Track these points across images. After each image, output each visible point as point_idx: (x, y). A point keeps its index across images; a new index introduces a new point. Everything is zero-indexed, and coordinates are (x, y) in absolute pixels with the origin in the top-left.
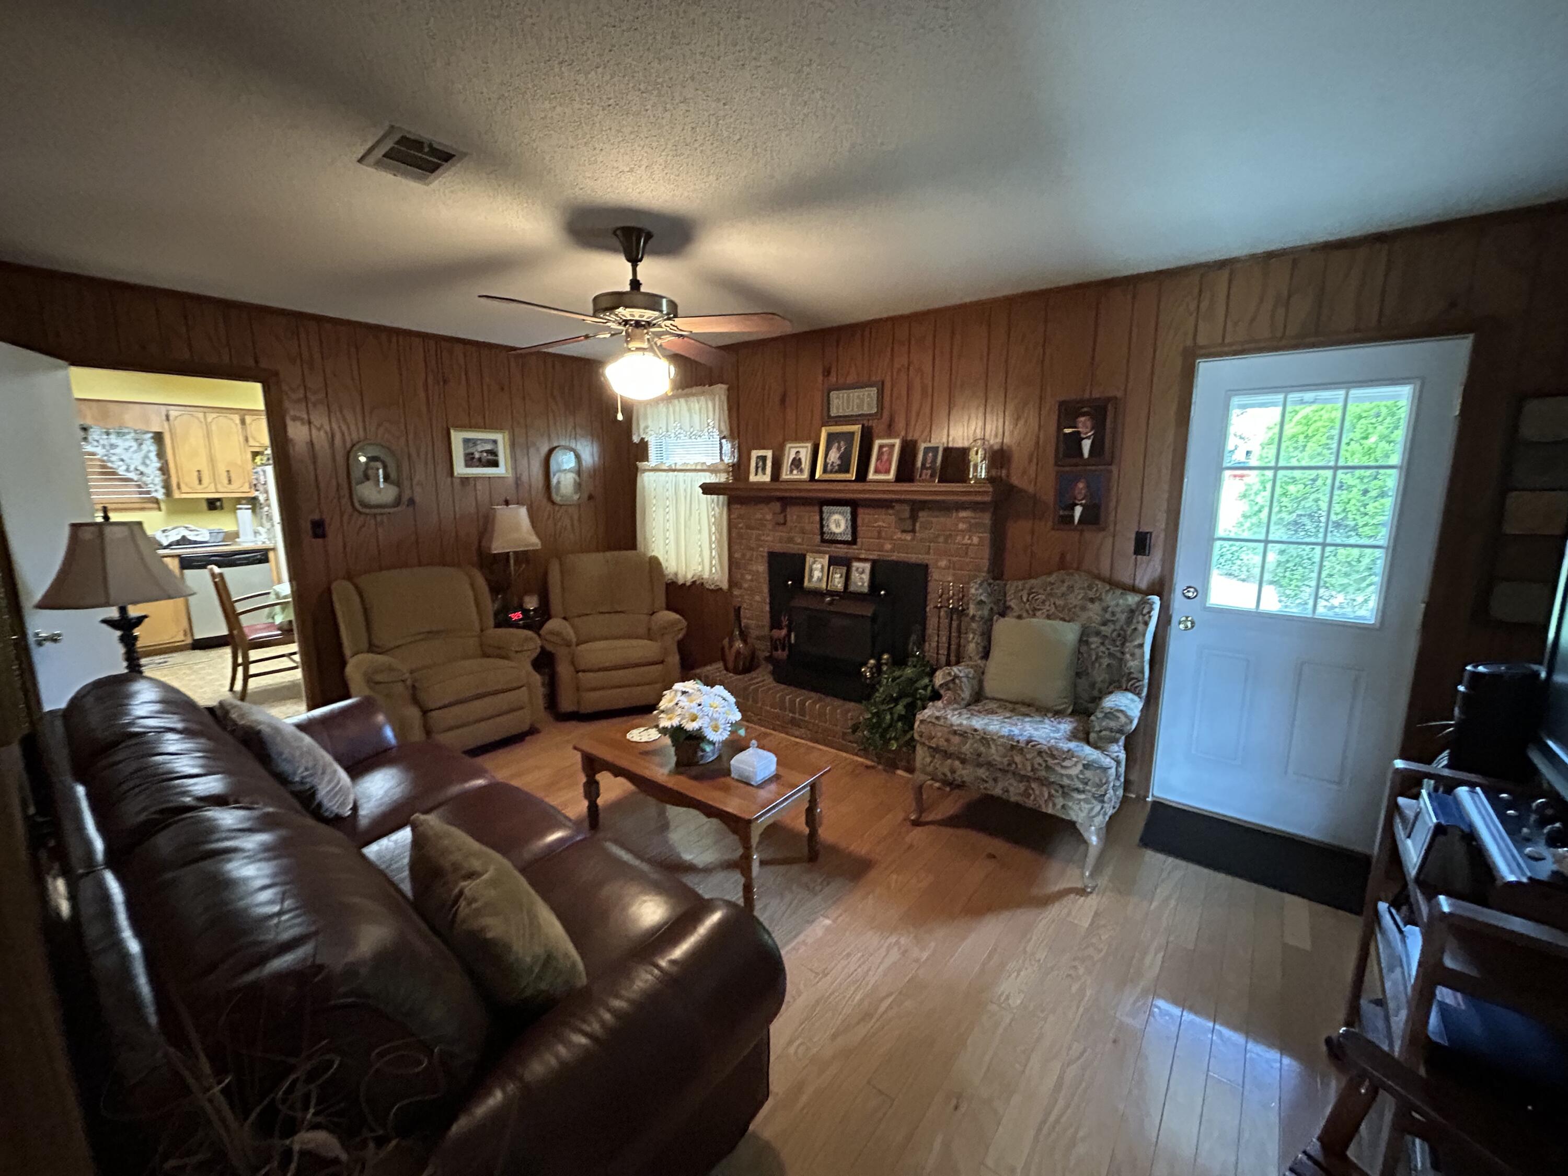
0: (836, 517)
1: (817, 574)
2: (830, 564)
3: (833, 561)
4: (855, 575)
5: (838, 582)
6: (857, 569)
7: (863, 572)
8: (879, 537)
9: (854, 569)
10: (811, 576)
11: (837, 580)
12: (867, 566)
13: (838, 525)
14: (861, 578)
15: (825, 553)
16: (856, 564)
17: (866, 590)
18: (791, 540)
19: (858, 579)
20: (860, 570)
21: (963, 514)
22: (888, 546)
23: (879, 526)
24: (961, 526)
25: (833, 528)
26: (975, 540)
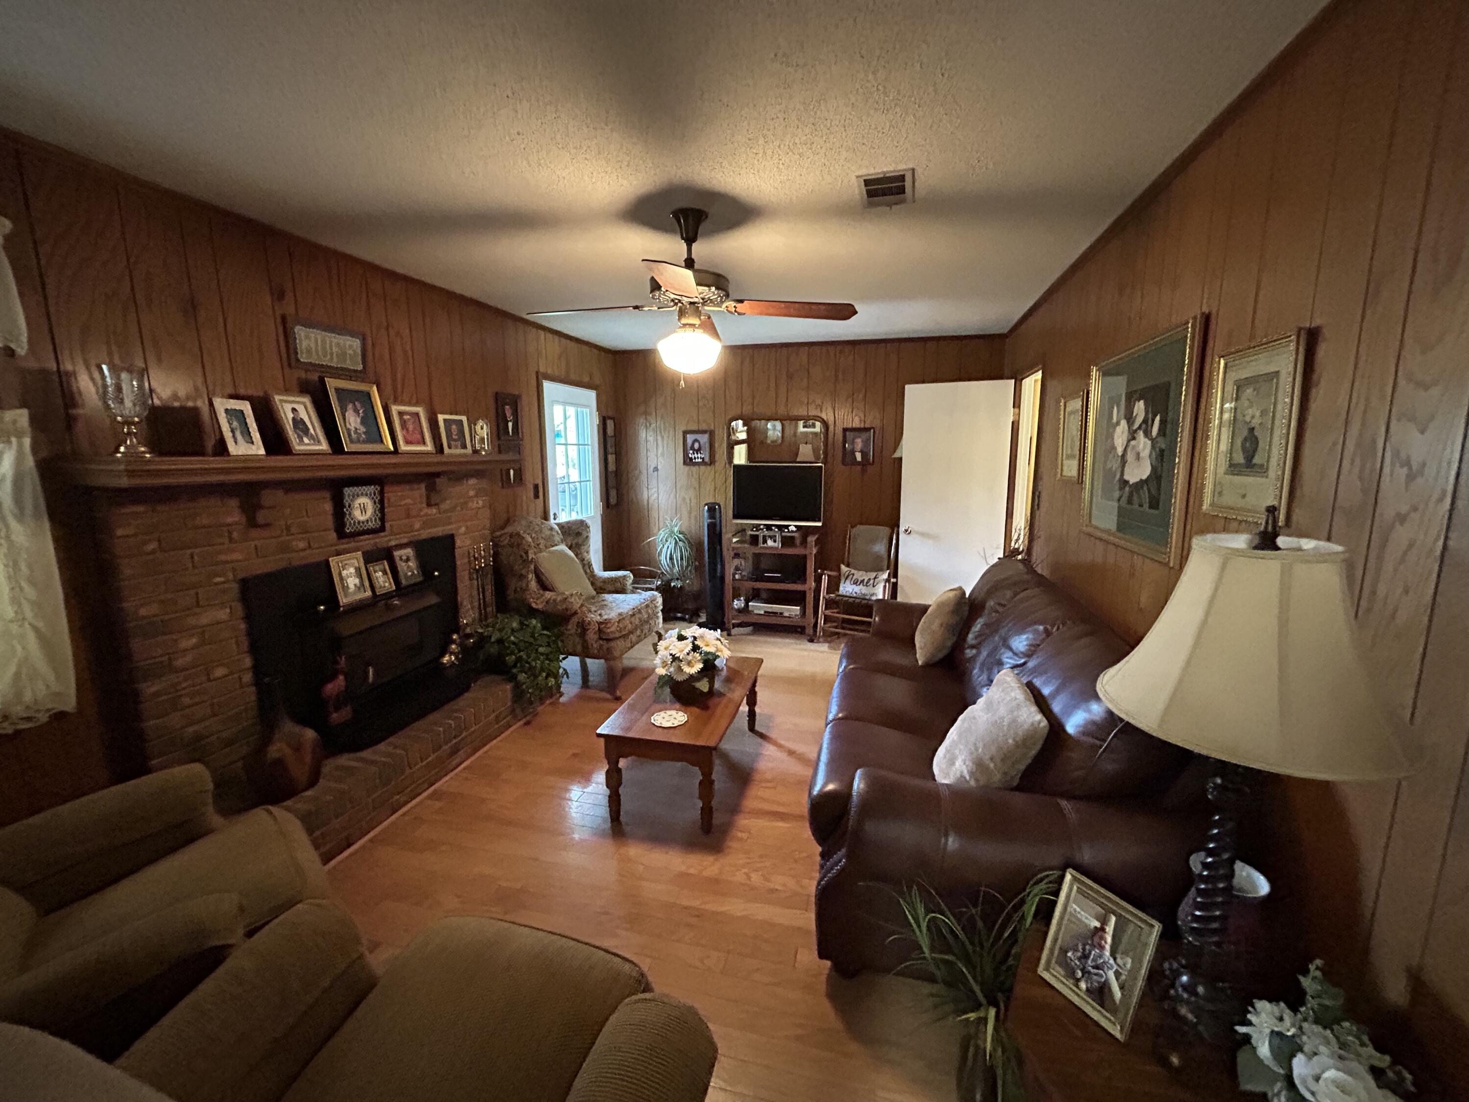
0: (363, 500)
1: (352, 582)
2: (367, 562)
3: (370, 558)
4: (401, 566)
5: (383, 581)
6: (401, 559)
7: (408, 560)
8: (408, 516)
9: (397, 559)
10: (345, 588)
11: (381, 580)
12: (409, 552)
13: (364, 510)
14: (409, 567)
15: (356, 550)
16: (397, 554)
17: (421, 579)
18: (285, 548)
19: (405, 568)
20: (404, 558)
21: (472, 481)
22: (417, 526)
23: (405, 504)
24: (472, 493)
25: (358, 515)
26: (481, 503)
